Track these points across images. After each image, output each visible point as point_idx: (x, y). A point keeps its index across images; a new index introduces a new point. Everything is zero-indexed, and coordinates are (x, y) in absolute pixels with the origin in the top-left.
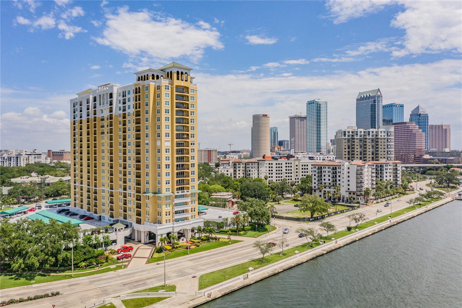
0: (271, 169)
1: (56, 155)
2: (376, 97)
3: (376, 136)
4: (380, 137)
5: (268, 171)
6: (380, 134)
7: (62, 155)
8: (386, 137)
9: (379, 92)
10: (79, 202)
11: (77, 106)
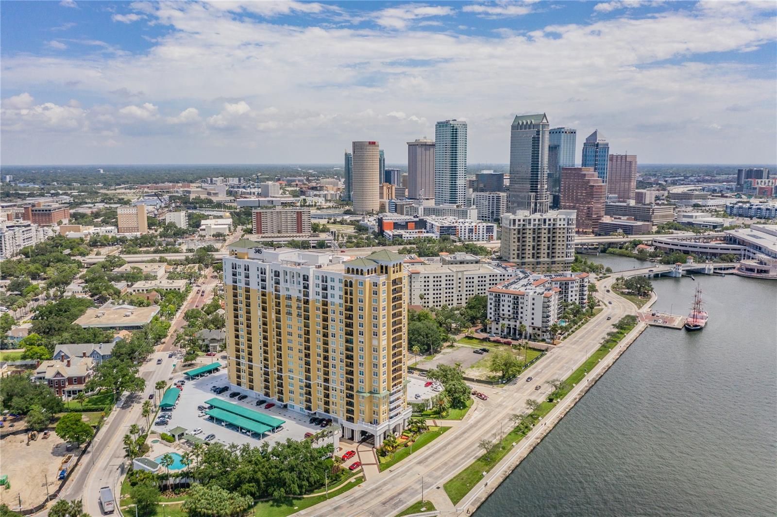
0: (427, 284)
1: (39, 215)
2: (541, 126)
3: (554, 225)
4: (558, 226)
5: (423, 287)
6: (558, 222)
7: (49, 215)
8: (566, 226)
9: (545, 120)
10: (247, 382)
11: (240, 270)
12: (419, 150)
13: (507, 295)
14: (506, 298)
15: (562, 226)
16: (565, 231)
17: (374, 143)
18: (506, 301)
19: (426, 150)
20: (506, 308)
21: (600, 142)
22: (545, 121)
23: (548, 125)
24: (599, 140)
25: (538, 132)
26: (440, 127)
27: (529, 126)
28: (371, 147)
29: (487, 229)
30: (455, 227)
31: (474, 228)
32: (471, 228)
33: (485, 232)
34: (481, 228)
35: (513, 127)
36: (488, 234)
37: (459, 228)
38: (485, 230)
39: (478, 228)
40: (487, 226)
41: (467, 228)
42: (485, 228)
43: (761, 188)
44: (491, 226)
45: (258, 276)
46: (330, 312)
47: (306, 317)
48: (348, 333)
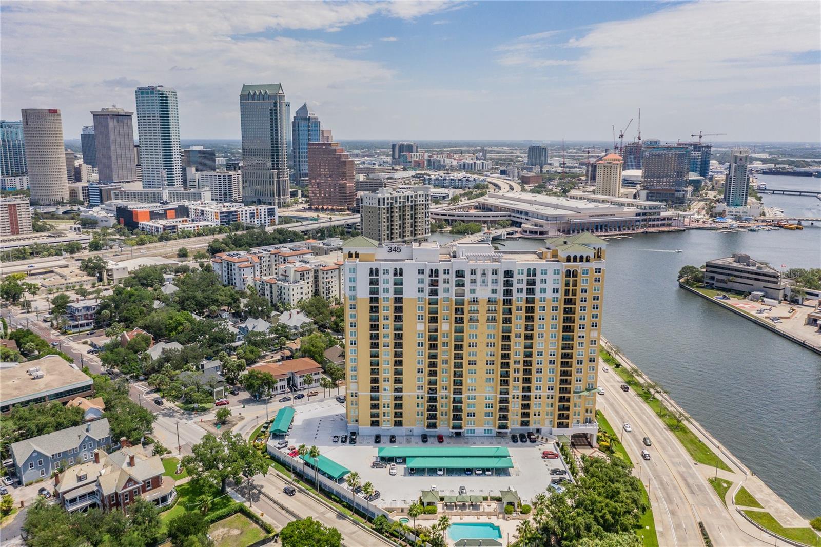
2: (278, 97)
3: (415, 201)
4: (419, 203)
6: (419, 199)
8: (424, 202)
9: (280, 90)
10: (391, 418)
11: (386, 276)
12: (111, 122)
15: (421, 202)
16: (424, 207)
17: (55, 112)
19: (118, 121)
21: (311, 116)
22: (281, 92)
23: (284, 96)
24: (310, 114)
25: (275, 103)
26: (142, 93)
27: (265, 96)
28: (51, 117)
29: (268, 212)
30: (236, 212)
31: (255, 211)
32: (252, 211)
33: (267, 216)
34: (263, 211)
35: (242, 97)
36: (270, 218)
37: (240, 213)
38: (267, 213)
39: (259, 211)
40: (268, 209)
41: (248, 212)
42: (266, 211)
43: (415, 162)
44: (272, 209)
45: (421, 281)
46: (537, 309)
47: (507, 321)
48: (566, 329)
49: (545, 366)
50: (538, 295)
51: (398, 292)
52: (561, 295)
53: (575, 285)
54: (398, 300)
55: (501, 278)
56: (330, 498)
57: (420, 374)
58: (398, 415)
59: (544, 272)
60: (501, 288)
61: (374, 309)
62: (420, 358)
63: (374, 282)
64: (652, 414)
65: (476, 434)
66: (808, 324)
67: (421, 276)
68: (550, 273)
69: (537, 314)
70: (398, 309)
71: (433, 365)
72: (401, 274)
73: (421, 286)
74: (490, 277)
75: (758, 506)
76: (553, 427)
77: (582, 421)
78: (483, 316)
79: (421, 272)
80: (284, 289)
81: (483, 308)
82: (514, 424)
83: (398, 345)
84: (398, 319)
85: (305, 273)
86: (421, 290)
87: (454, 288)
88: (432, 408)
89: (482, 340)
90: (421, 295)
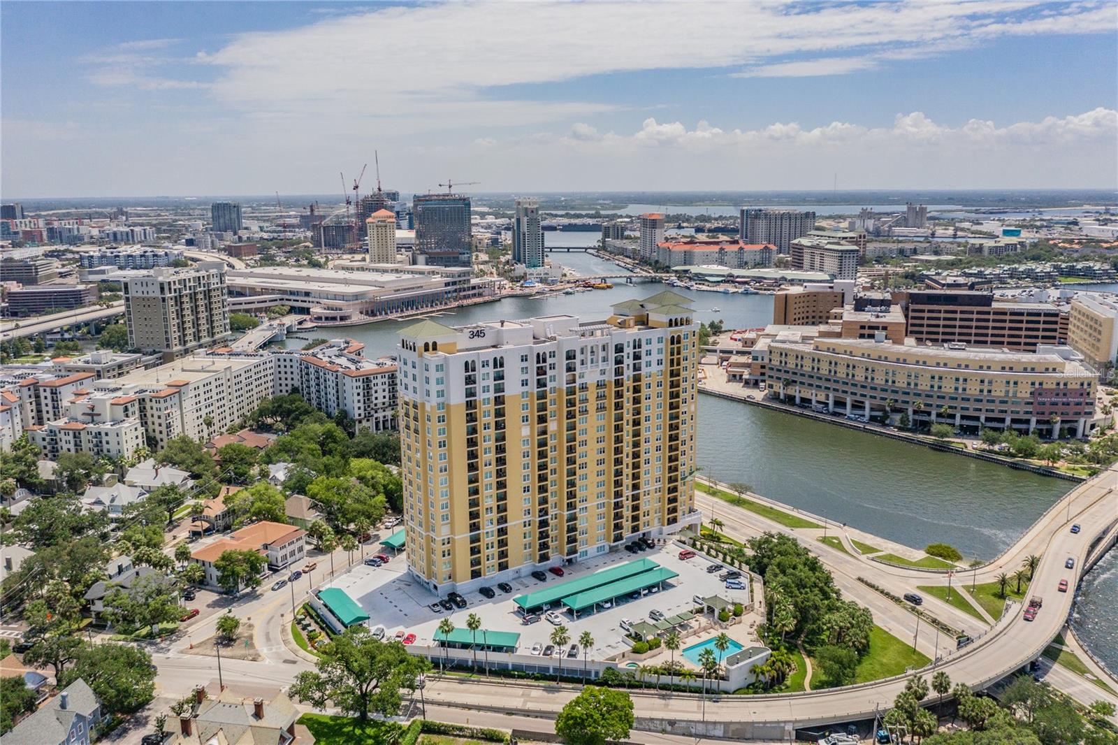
4: (213, 286)
10: (495, 562)
11: (486, 370)
13: (379, 376)
14: (380, 380)
15: (216, 285)
16: (220, 293)
18: (380, 384)
20: (380, 394)
45: (525, 370)
46: (643, 389)
47: (618, 406)
48: (672, 407)
49: (653, 455)
50: (644, 371)
51: (499, 389)
52: (665, 367)
53: (679, 353)
54: (499, 401)
55: (612, 355)
56: (513, 677)
57: (526, 493)
58: (503, 555)
59: (649, 342)
60: (612, 366)
61: (471, 418)
62: (526, 472)
63: (470, 380)
64: (704, 495)
65: (589, 556)
66: (729, 381)
67: (525, 364)
68: (655, 341)
69: (645, 392)
70: (500, 413)
71: (542, 478)
72: (502, 365)
73: (525, 377)
74: (601, 354)
75: (877, 551)
76: (663, 525)
77: (687, 511)
78: (592, 406)
79: (524, 359)
80: (107, 434)
81: (592, 394)
82: (627, 534)
83: (501, 461)
84: (499, 426)
85: (129, 405)
86: (525, 383)
87: (565, 374)
88: (543, 535)
89: (592, 436)
90: (525, 389)
